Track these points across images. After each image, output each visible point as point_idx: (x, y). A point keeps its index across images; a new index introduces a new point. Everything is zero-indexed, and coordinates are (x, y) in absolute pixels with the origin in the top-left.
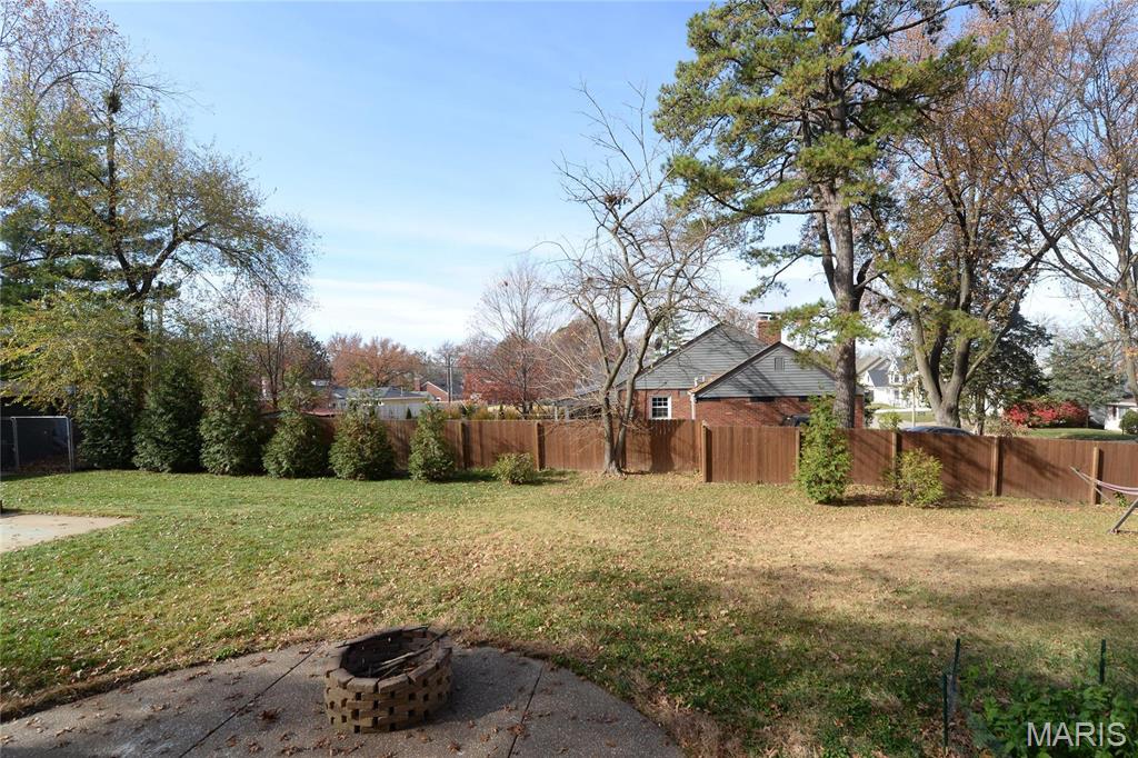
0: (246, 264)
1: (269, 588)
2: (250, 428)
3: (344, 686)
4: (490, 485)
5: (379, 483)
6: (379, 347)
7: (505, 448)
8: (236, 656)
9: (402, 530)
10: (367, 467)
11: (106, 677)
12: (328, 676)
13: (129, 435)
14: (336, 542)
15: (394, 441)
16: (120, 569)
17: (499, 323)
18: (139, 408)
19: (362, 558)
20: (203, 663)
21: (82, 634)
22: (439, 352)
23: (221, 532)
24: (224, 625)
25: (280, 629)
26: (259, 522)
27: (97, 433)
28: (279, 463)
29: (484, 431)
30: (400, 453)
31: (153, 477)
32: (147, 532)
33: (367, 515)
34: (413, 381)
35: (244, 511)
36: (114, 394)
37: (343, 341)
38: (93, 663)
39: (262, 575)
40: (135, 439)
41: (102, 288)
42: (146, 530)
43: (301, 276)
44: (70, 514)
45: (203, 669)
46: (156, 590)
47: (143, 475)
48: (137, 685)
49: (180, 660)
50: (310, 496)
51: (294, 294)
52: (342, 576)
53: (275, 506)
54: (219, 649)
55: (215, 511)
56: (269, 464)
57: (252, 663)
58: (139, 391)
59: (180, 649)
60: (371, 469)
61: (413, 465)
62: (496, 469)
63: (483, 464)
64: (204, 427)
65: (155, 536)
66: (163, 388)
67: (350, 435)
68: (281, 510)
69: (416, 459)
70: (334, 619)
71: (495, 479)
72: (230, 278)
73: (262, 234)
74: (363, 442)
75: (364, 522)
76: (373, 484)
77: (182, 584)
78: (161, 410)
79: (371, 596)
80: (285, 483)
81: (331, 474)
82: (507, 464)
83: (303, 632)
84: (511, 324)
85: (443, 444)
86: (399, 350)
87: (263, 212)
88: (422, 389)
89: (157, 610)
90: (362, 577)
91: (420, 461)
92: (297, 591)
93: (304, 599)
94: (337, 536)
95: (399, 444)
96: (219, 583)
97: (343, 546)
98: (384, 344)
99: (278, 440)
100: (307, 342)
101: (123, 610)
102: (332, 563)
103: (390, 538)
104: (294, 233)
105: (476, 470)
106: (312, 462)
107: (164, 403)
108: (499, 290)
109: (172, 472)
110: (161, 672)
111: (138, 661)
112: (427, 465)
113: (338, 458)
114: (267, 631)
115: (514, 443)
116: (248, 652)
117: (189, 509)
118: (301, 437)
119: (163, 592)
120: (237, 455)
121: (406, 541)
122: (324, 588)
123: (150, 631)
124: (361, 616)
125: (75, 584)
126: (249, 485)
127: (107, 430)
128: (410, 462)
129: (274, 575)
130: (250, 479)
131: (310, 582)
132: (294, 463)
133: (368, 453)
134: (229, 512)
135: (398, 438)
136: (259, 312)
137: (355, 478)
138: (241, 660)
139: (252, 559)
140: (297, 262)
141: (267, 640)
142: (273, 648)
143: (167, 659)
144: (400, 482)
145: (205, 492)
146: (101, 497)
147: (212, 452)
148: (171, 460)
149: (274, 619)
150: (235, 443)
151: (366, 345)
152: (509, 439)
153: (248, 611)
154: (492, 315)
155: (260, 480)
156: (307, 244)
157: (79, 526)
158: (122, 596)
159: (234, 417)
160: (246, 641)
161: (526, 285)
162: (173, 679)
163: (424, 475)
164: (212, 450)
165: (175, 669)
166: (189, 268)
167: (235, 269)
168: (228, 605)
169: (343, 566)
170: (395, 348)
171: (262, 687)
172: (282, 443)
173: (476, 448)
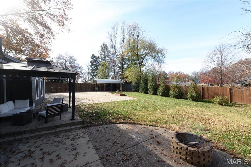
0: (155, 58)
1: (158, 114)
2: (155, 86)
3: (177, 143)
4: (211, 104)
5: (180, 100)
6: (178, 73)
7: (217, 94)
8: (152, 126)
9: (187, 110)
10: (177, 96)
11: (132, 122)
12: (173, 139)
13: (139, 87)
14: (171, 109)
15: (183, 91)
16: (136, 105)
17: (213, 62)
18: (140, 83)
19: (178, 114)
20: (146, 125)
21: (130, 114)
22: (192, 73)
23: (150, 103)
24: (150, 119)
25: (160, 123)
26: (156, 103)
27: (135, 87)
28: (160, 93)
29: (209, 90)
30: (184, 94)
31: (141, 94)
32: (140, 101)
33: (178, 105)
34: (186, 80)
35: (154, 100)
36: (137, 81)
37: (171, 73)
38: (131, 119)
39: (157, 112)
40: (140, 87)
41: (137, 66)
42: (140, 100)
43: (164, 58)
44: (131, 97)
45: (146, 126)
46: (140, 110)
47: (140, 93)
48: (136, 125)
49: (143, 123)
50: (165, 100)
51: (163, 62)
52: (173, 116)
53: (159, 101)
54: (149, 123)
55: (149, 99)
56: (158, 93)
57: (155, 128)
58: (140, 80)
59: (143, 121)
60: (178, 96)
61: (188, 96)
62: (214, 100)
63: (208, 99)
64: (148, 86)
65: (141, 102)
66: (143, 79)
67: (173, 88)
68: (160, 101)
69: (189, 95)
70: (172, 125)
71: (213, 103)
72: (153, 61)
73: (158, 52)
74: (176, 90)
75: (177, 106)
76: (178, 100)
77: (144, 110)
78: (143, 83)
79: (181, 123)
80: (161, 97)
81: (169, 96)
82: (218, 99)
83: (165, 126)
84: (217, 62)
85: (197, 92)
86: (183, 74)
87: (158, 48)
88: (188, 82)
89: (140, 113)
90: (178, 118)
91: (190, 95)
92: (164, 117)
93: (165, 119)
94: (171, 108)
95: (184, 92)
96: (150, 111)
97: (173, 110)
98: (179, 73)
99: (160, 89)
100: (164, 73)
101: (136, 112)
102: (171, 113)
103: (184, 111)
104: (163, 50)
105: (206, 100)
106: (166, 94)
107: (143, 82)
108: (212, 53)
109: (144, 93)
110: (140, 124)
111: (137, 121)
112: (192, 97)
113: (171, 93)
114: (158, 123)
115: (220, 93)
116: (154, 126)
117: (146, 99)
118: (164, 88)
119: (141, 110)
120: (153, 91)
121: (189, 113)
122: (169, 118)
123: (139, 116)
124: (179, 127)
125: (131, 106)
126: (155, 97)
127: (136, 86)
128: (187, 95)
129: (159, 112)
130: (155, 96)
131: (166, 116)
132: (162, 93)
133: (177, 92)
134: (152, 100)
135: (184, 90)
136: (157, 67)
137: (174, 98)
138: (153, 127)
139: (155, 109)
140: (163, 56)
141: (158, 125)
142: (159, 127)
143: (141, 122)
144: (185, 100)
145: (148, 97)
146: (135, 95)
147: (150, 90)
148: (144, 91)
149: (159, 121)
150: (153, 89)
151: (175, 73)
152: (218, 92)
153: (154, 118)
154: (210, 60)
155: (156, 96)
156: (165, 52)
157: (132, 99)
158: (136, 110)
159: (153, 84)
160: (154, 123)
161: (222, 50)
162: (142, 126)
163: (191, 99)
164: (149, 90)
165: (142, 124)
166: (147, 60)
167: (153, 59)
168: (151, 115)
169: (173, 114)
170: (182, 73)
171: (157, 135)
172: (160, 90)
173: (206, 94)
